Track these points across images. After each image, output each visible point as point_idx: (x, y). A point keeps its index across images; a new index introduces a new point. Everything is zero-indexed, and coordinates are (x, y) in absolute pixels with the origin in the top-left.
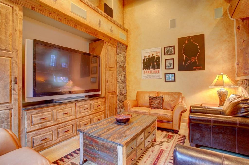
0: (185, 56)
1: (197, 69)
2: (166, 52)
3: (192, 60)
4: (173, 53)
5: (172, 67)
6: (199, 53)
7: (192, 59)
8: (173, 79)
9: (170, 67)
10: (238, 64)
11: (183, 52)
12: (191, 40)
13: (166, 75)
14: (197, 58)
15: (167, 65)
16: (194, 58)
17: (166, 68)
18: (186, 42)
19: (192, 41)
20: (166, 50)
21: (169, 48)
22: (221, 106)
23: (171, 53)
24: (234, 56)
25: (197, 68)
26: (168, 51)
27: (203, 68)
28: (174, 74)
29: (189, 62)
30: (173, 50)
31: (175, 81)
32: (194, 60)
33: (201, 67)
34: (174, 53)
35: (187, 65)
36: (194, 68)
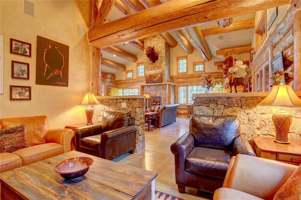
0: (46, 64)
1: (61, 85)
2: (13, 48)
3: (56, 73)
4: (28, 54)
5: (25, 76)
6: (63, 66)
7: (56, 71)
8: (26, 96)
9: (22, 77)
10: (92, 85)
11: (44, 59)
12: (56, 47)
13: (13, 88)
14: (61, 71)
15: (15, 72)
16: (58, 70)
17: (13, 77)
18: (49, 47)
19: (57, 49)
20: (14, 46)
21: (21, 44)
22: (90, 124)
23: (24, 53)
24: (90, 77)
25: (61, 83)
26: (18, 49)
27: (66, 85)
28: (30, 88)
29: (52, 74)
30: (28, 50)
31: (30, 99)
32: (58, 73)
33: (65, 83)
34: (30, 56)
35: (49, 77)
36: (58, 83)
